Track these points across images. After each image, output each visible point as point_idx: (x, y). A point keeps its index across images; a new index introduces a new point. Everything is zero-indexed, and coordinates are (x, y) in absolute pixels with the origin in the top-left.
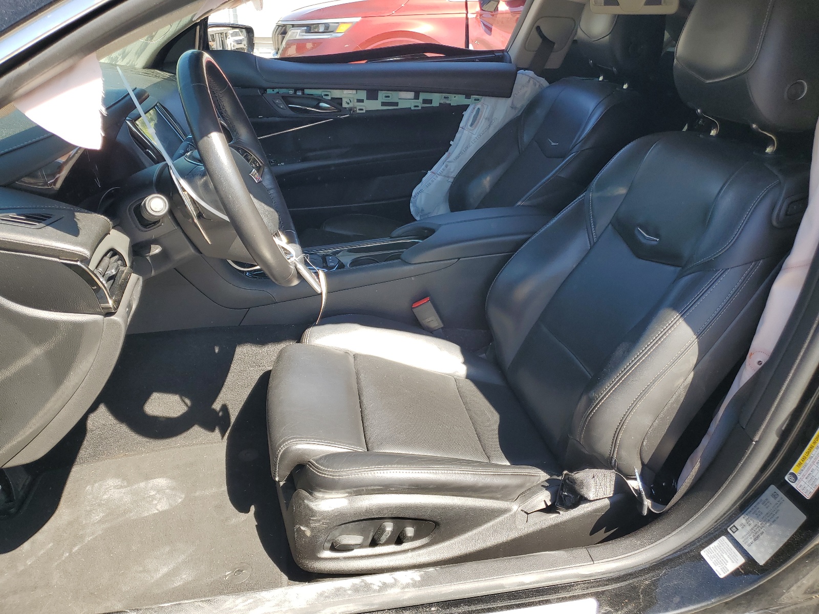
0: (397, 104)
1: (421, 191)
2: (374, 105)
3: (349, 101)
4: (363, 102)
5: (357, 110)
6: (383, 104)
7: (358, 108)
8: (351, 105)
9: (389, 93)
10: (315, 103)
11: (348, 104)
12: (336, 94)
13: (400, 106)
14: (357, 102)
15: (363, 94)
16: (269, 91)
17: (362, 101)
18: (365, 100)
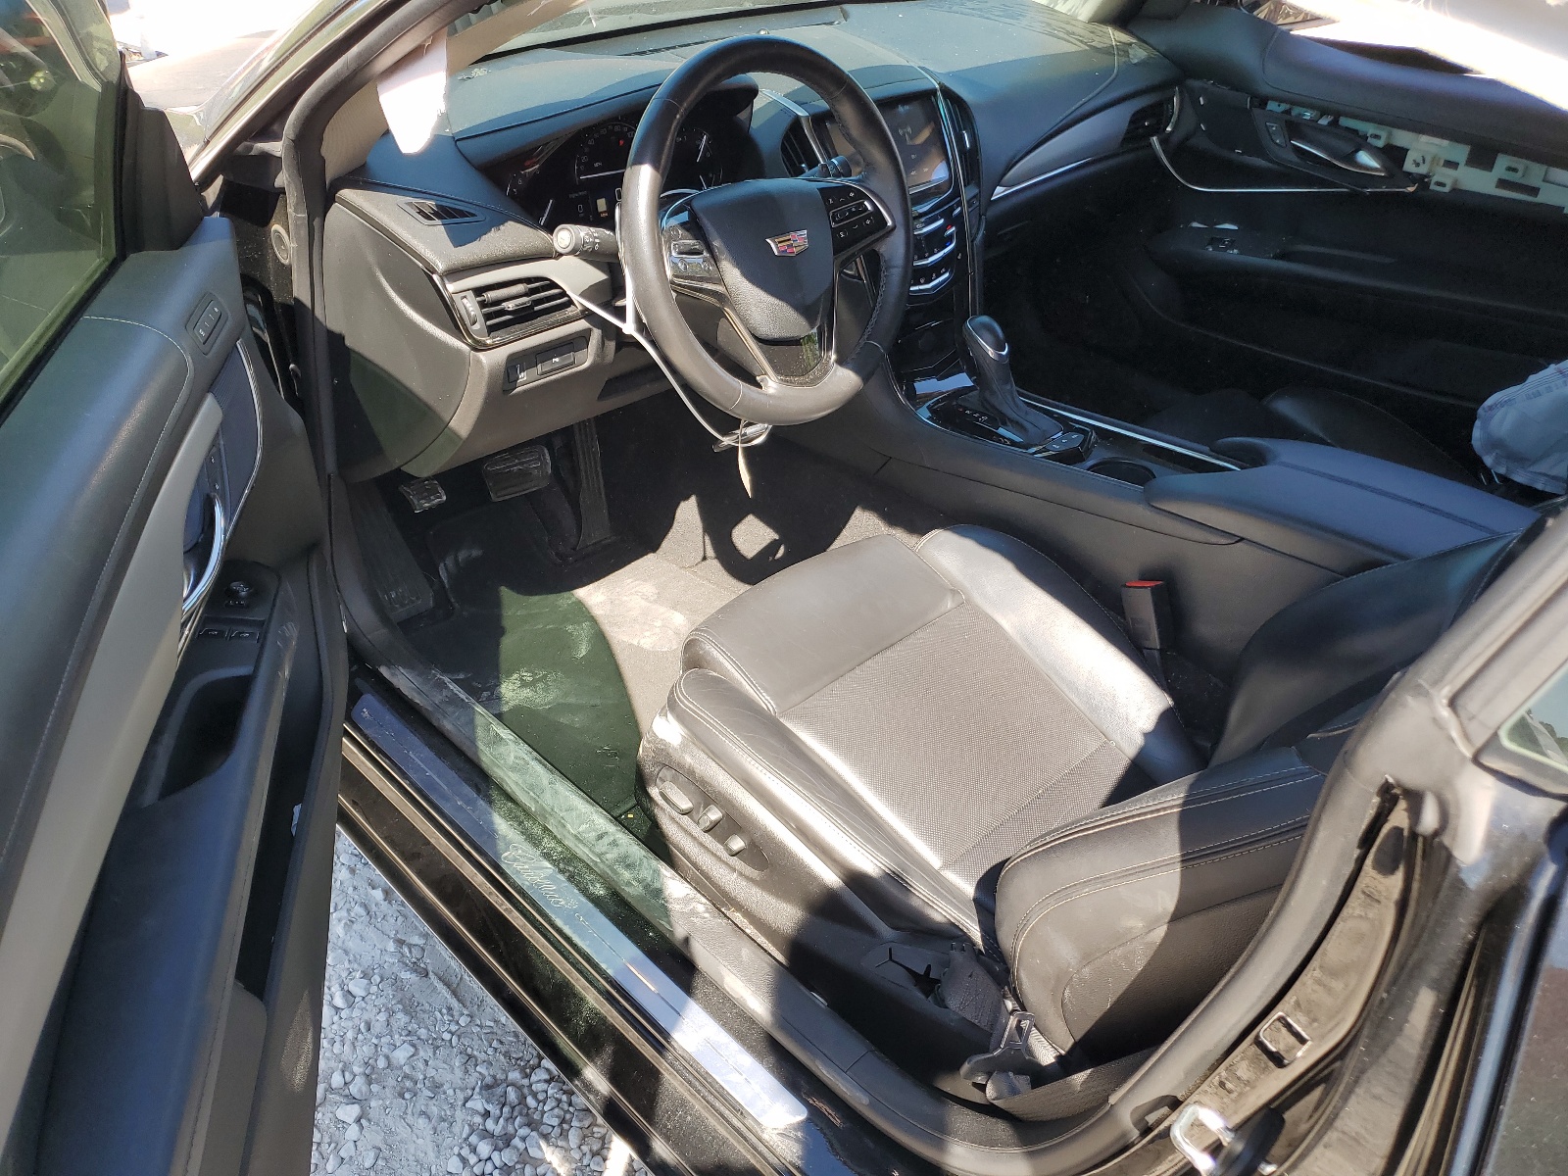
0: (1534, 191)
1: (1508, 402)
2: (1481, 182)
3: (1420, 160)
4: (1456, 168)
5: (1432, 182)
6: (1502, 183)
7: (1435, 179)
8: (1423, 170)
9: (1521, 164)
10: (1348, 149)
11: (1418, 165)
12: (1402, 138)
13: (1540, 199)
14: (1444, 166)
15: (1461, 152)
16: (1272, 106)
17: (1452, 164)
18: (1462, 167)
